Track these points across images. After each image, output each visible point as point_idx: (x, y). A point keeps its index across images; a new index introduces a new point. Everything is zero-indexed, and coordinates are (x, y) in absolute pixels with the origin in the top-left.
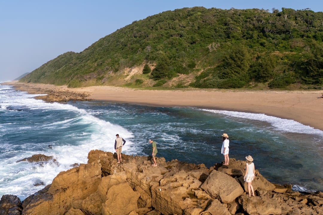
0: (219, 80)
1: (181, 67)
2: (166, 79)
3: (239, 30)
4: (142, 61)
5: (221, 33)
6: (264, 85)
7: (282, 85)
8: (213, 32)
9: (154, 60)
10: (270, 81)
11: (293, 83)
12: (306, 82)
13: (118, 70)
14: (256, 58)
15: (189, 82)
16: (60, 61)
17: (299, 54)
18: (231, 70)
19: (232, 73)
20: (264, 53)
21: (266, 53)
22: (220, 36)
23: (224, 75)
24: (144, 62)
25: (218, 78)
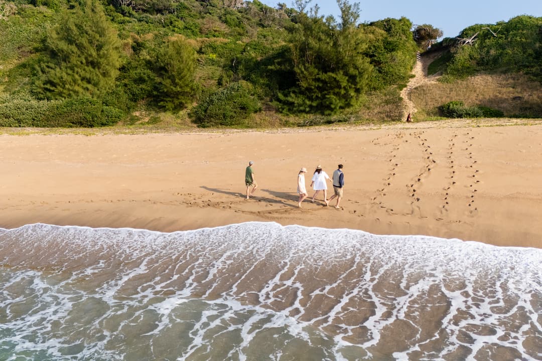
0: (34, 103)
6: (178, 117)
7: (232, 117)
10: (192, 105)
11: (256, 112)
12: (291, 108)
14: (133, 47)
17: (238, 42)
18: (70, 72)
19: (75, 81)
20: (150, 36)
21: (156, 35)
23: (48, 86)
25: (28, 97)
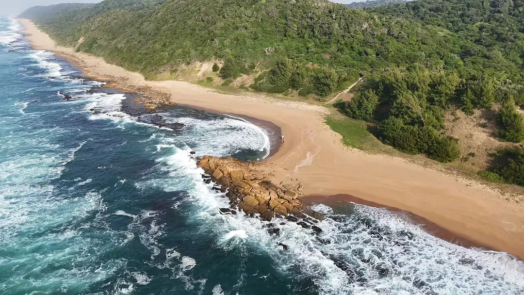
1: (244, 68)
2: (232, 78)
3: (295, 27)
4: (211, 57)
5: (280, 29)
8: (273, 28)
9: (222, 57)
13: (190, 63)
15: (249, 83)
16: (113, 24)
24: (213, 58)
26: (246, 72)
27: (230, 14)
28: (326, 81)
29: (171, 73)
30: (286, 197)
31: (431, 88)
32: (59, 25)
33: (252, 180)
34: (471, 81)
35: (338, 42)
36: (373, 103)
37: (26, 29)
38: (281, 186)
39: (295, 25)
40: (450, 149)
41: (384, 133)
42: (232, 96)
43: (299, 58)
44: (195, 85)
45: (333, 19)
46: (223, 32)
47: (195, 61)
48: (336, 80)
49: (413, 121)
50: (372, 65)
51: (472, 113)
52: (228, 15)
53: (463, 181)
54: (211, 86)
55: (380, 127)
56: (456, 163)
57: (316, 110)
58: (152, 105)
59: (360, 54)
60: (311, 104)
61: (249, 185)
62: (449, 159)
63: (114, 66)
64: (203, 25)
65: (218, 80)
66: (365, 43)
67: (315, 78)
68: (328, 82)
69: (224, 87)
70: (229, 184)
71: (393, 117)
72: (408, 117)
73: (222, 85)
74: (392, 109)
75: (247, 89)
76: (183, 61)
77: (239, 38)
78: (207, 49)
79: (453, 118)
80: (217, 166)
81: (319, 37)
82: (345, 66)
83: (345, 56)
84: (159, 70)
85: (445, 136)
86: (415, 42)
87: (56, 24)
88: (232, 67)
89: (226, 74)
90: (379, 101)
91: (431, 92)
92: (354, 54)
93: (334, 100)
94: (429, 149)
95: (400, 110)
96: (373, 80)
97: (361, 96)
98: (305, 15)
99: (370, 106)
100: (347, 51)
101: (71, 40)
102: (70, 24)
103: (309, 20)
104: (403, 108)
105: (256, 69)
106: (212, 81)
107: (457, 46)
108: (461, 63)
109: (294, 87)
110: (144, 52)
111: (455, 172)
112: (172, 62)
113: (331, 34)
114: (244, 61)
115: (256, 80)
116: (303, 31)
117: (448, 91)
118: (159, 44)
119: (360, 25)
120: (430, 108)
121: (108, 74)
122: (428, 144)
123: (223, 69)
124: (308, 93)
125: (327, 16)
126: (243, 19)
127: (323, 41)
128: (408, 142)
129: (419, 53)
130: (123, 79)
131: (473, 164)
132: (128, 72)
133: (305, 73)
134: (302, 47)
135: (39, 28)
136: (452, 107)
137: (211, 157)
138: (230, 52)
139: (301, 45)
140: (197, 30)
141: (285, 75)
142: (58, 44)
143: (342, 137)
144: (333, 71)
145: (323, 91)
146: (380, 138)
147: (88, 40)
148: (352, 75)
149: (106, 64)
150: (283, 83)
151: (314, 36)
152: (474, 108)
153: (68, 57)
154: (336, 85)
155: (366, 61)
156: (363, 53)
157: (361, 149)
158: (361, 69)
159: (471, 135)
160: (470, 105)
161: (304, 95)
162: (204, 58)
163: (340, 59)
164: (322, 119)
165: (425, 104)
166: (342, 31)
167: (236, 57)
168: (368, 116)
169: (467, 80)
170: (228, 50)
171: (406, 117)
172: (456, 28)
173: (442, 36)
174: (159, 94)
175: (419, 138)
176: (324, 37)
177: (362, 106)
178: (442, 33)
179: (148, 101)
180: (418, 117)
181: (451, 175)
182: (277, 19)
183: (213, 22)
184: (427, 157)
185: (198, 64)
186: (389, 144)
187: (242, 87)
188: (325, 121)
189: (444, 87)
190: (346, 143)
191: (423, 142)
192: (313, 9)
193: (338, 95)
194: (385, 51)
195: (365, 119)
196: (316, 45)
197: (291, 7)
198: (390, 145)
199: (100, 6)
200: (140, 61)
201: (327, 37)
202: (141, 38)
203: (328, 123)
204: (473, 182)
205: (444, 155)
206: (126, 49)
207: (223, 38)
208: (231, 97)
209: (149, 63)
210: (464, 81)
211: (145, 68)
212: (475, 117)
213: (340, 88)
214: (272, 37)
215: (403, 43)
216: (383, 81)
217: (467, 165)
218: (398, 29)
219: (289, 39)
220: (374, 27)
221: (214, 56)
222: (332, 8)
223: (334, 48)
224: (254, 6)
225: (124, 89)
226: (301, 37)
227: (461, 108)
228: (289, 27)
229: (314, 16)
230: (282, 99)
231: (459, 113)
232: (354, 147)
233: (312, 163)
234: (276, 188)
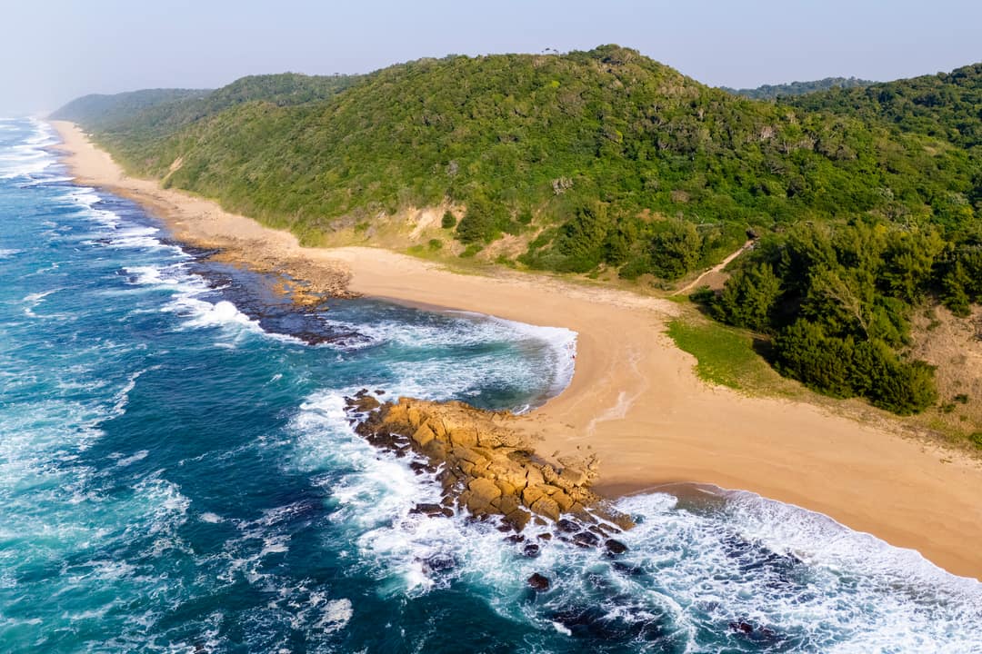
0: (559, 256)
1: (508, 220)
2: (481, 242)
3: (619, 137)
4: (441, 198)
5: (587, 141)
8: (573, 138)
9: (463, 199)
13: (395, 211)
15: (517, 252)
19: (578, 245)
22: (586, 146)
24: (444, 200)
25: (558, 251)
26: (512, 229)
27: (485, 110)
28: (675, 248)
29: (355, 232)
30: (561, 481)
31: (886, 261)
32: (133, 135)
33: (495, 448)
34: (968, 247)
35: (708, 166)
36: (769, 292)
37: (63, 143)
38: (554, 461)
39: (619, 134)
40: (914, 387)
41: (784, 353)
42: (480, 278)
43: (623, 201)
44: (404, 256)
45: (699, 120)
46: (468, 146)
47: (408, 206)
48: (698, 243)
49: (845, 329)
50: (776, 214)
51: (967, 313)
52: (480, 113)
53: (936, 451)
54: (437, 258)
55: (777, 341)
56: (928, 416)
57: (649, 307)
58: (309, 296)
59: (753, 191)
60: (643, 294)
61: (487, 457)
62: (914, 408)
63: (240, 218)
64: (428, 132)
65: (452, 246)
66: (765, 168)
67: (654, 242)
68: (680, 248)
69: (464, 260)
70: (444, 454)
71: (804, 320)
72: (837, 321)
73: (461, 256)
74: (805, 304)
75: (512, 265)
76: (383, 206)
77: (500, 159)
78: (432, 181)
79: (928, 322)
80: (424, 417)
81: (669, 156)
82: (720, 217)
83: (722, 196)
84: (331, 224)
85: (910, 360)
86: (874, 168)
87: (128, 133)
88: (483, 218)
89: (471, 232)
90: (781, 287)
91: (885, 269)
92: (741, 192)
93: (691, 286)
94: (874, 386)
95: (820, 306)
96: (774, 246)
97: (744, 276)
98: (639, 113)
99: (761, 298)
100: (726, 185)
101: (155, 165)
102: (158, 131)
103: (648, 123)
104: (826, 301)
105: (533, 223)
106: (441, 247)
107: (963, 175)
108: (969, 211)
109: (610, 260)
110: (304, 187)
111: (923, 434)
112: (359, 208)
113: (693, 150)
114: (509, 207)
115: (533, 245)
116: (635, 144)
117: (917, 267)
118: (335, 172)
119: (756, 131)
120: (882, 302)
121: (225, 234)
122: (872, 378)
123: (463, 222)
124: (640, 272)
125: (687, 114)
126: (510, 122)
127: (676, 164)
128: (831, 373)
129: (879, 191)
130: (255, 244)
131: (963, 418)
132: (266, 229)
133: (633, 231)
134: (631, 177)
135: (93, 140)
136: (927, 301)
137: (414, 400)
138: (480, 187)
139: (630, 174)
140: (414, 143)
141: (592, 235)
142: (129, 174)
143: (695, 362)
144: (692, 227)
145: (670, 267)
146: (777, 364)
147: (190, 165)
148: (732, 235)
149: (223, 213)
150: (587, 250)
151: (657, 155)
152: (971, 301)
153: (147, 199)
154: (697, 255)
155: (764, 207)
156: (760, 191)
157: (733, 385)
158: (751, 223)
159: (963, 358)
160: (961, 295)
161: (630, 276)
162: (425, 201)
163: (709, 201)
164: (661, 325)
165: (872, 294)
166: (717, 146)
167: (491, 199)
168: (757, 321)
169: (958, 244)
170: (475, 184)
171: (830, 320)
172: (969, 139)
173: (932, 155)
174: (325, 273)
175: (854, 363)
176: (678, 157)
177: (746, 298)
178: (935, 148)
179: (302, 289)
180: (856, 322)
181: (914, 441)
182: (582, 120)
183: (449, 127)
184: (869, 404)
185: (413, 212)
186: (793, 377)
187: (502, 260)
188: (666, 329)
189: (908, 257)
190: (703, 373)
191: (861, 371)
192: (659, 99)
193: (700, 277)
194: (807, 187)
195: (753, 327)
196: (661, 174)
197: (612, 96)
198: (796, 379)
199: (223, 94)
200: (293, 207)
201: (686, 157)
202: (299, 160)
203: (671, 334)
204: (957, 454)
205: (903, 401)
206: (265, 182)
207: (468, 159)
208: (477, 280)
209: (312, 211)
210: (952, 246)
211: (301, 221)
212: (972, 321)
213: (705, 262)
214: (571, 156)
215: (846, 169)
216: (790, 247)
217: (952, 421)
218: (835, 140)
219: (605, 160)
220: (785, 137)
221: (447, 197)
222: (697, 96)
223: (698, 179)
224: (533, 94)
225: (254, 263)
226: (630, 157)
227: (944, 302)
228: (607, 137)
229: (659, 115)
230: (584, 284)
231: (941, 313)
232: (719, 382)
233: (627, 414)
234: (541, 464)
